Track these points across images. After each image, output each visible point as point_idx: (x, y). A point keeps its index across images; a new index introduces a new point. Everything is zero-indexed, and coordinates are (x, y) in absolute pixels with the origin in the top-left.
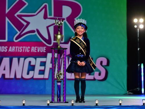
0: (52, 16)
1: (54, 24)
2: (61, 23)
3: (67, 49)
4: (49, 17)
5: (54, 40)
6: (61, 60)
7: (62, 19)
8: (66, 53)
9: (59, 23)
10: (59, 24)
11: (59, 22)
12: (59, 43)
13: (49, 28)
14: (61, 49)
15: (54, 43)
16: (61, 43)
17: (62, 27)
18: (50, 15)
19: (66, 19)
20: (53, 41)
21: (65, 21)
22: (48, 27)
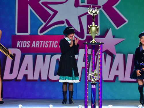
0: (86, 4)
1: (87, 13)
2: (96, 13)
3: (103, 43)
4: (81, 4)
5: (88, 33)
6: (96, 57)
7: (97, 6)
8: (102, 48)
9: (94, 12)
10: (94, 14)
11: (94, 10)
12: (93, 36)
13: (81, 18)
14: (96, 44)
15: (87, 36)
16: (96, 37)
17: (97, 16)
18: (82, 3)
19: (102, 7)
20: (86, 35)
21: (101, 9)
22: (79, 17)
